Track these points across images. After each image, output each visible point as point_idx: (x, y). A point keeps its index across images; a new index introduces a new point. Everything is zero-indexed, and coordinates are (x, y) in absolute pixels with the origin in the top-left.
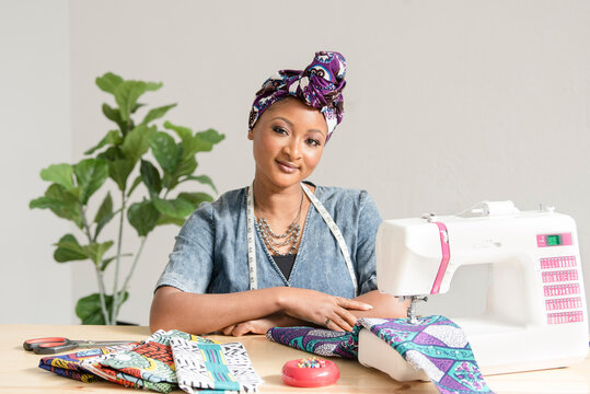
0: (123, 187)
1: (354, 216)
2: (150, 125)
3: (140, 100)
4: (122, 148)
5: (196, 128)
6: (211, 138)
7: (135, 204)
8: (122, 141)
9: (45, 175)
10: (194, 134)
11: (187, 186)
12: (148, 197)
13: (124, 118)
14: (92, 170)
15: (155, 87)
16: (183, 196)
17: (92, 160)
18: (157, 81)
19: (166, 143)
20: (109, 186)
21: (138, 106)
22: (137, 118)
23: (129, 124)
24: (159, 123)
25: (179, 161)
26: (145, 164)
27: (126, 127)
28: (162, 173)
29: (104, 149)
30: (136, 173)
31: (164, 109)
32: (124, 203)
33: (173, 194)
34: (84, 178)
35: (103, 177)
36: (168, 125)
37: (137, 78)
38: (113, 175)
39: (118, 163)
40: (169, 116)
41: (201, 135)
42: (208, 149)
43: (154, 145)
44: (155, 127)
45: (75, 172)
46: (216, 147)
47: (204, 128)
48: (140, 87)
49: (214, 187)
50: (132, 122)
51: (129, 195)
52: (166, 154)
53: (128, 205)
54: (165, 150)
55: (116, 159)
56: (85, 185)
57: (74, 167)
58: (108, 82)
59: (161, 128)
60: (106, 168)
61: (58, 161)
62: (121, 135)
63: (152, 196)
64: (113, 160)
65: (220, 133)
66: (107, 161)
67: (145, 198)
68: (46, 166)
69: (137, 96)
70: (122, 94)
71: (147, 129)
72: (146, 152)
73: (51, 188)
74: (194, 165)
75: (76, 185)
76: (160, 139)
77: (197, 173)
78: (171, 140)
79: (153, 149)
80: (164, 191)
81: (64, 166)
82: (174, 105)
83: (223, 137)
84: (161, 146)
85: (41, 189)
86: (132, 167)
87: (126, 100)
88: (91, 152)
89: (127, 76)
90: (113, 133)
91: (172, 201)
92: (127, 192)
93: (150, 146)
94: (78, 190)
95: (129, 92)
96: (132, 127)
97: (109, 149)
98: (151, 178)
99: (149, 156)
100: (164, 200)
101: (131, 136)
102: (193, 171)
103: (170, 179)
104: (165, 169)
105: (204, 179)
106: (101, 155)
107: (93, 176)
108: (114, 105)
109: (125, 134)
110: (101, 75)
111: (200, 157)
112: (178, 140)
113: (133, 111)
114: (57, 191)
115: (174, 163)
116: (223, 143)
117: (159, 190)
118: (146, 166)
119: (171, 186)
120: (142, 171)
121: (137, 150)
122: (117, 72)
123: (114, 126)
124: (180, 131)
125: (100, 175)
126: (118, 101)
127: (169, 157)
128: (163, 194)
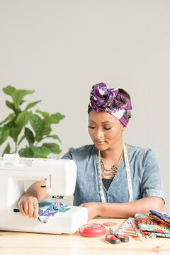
0: (16, 140)
1: (143, 162)
2: (29, 111)
3: (24, 99)
4: (16, 122)
5: (51, 112)
6: (58, 117)
7: (22, 149)
8: (15, 118)
10: (50, 115)
11: (46, 140)
12: (28, 146)
13: (16, 107)
14: (1, 133)
15: (31, 92)
16: (45, 145)
17: (1, 128)
18: (32, 89)
19: (37, 120)
20: (9, 140)
21: (23, 101)
22: (23, 107)
23: (19, 110)
24: (33, 110)
25: (43, 128)
27: (17, 112)
28: (34, 134)
29: (7, 123)
30: (22, 133)
31: (35, 103)
32: (16, 148)
33: (40, 144)
35: (7, 136)
36: (38, 111)
37: (23, 88)
38: (11, 135)
39: (13, 129)
41: (53, 115)
42: (57, 122)
43: (31, 120)
44: (31, 112)
46: (61, 121)
47: (54, 113)
48: (24, 92)
49: (60, 141)
51: (19, 144)
52: (37, 125)
53: (18, 149)
54: (37, 123)
55: (13, 127)
58: (9, 90)
59: (34, 113)
60: (8, 131)
62: (15, 115)
63: (30, 145)
64: (11, 127)
65: (63, 114)
66: (9, 128)
67: (26, 146)
69: (22, 97)
70: (16, 97)
71: (27, 113)
72: (27, 123)
74: (50, 130)
76: (34, 118)
77: (51, 134)
78: (39, 118)
79: (31, 122)
80: (36, 142)
82: (40, 101)
83: (64, 117)
84: (34, 121)
86: (20, 131)
87: (17, 98)
88: (1, 124)
89: (18, 87)
90: (11, 115)
91: (39, 147)
93: (29, 120)
95: (19, 95)
96: (20, 112)
97: (9, 123)
98: (29, 135)
99: (29, 126)
100: (36, 147)
101: (20, 116)
102: (49, 133)
103: (39, 137)
104: (36, 132)
105: (55, 137)
106: (5, 125)
107: (2, 135)
108: (11, 100)
109: (17, 115)
110: (5, 86)
111: (53, 126)
112: (42, 118)
113: (21, 104)
115: (41, 129)
116: (64, 119)
117: (33, 142)
118: (27, 131)
119: (39, 140)
120: (25, 133)
121: (23, 123)
122: (13, 86)
123: (12, 111)
124: (44, 114)
125: (5, 134)
126: (13, 99)
127: (38, 126)
128: (35, 144)
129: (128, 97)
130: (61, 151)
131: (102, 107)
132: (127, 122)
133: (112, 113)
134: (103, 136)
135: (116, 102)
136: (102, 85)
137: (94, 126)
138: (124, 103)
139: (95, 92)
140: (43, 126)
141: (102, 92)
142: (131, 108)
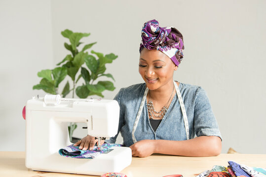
0: (73, 79)
2: (85, 52)
3: (81, 41)
4: (73, 62)
5: (105, 52)
6: (112, 57)
7: (79, 87)
8: (73, 59)
9: (39, 75)
10: (104, 56)
11: (101, 78)
12: (85, 84)
13: (74, 49)
14: (60, 72)
15: (87, 35)
16: (100, 83)
17: (60, 68)
18: (87, 32)
19: (92, 60)
20: (68, 78)
21: (80, 43)
22: (80, 49)
23: (76, 51)
24: (89, 51)
25: (98, 67)
26: (83, 69)
27: (75, 53)
28: (90, 73)
29: (65, 63)
30: (79, 73)
31: (91, 45)
32: (74, 86)
33: (95, 82)
34: (57, 76)
35: (65, 75)
36: (93, 52)
37: (79, 32)
38: (69, 74)
39: (71, 69)
40: (93, 48)
41: (107, 56)
42: (110, 62)
43: (87, 61)
44: (87, 53)
45: (53, 73)
46: (114, 61)
47: (108, 53)
48: (80, 35)
49: (113, 79)
50: (77, 50)
51: (76, 82)
52: (92, 65)
53: (76, 87)
54: (92, 63)
55: (70, 67)
56: (57, 79)
57: (52, 70)
58: (67, 33)
59: (90, 53)
60: (66, 71)
61: (45, 68)
62: (72, 56)
63: (86, 83)
64: (69, 67)
65: (116, 55)
66: (66, 68)
67: (83, 84)
68: (40, 70)
69: (79, 39)
70: (73, 39)
71: (83, 54)
72: (83, 63)
73: (42, 80)
74: (104, 69)
75: (53, 79)
76: (90, 58)
77: (106, 72)
78: (94, 59)
79: (87, 63)
80: (92, 80)
81: (48, 70)
82: (95, 43)
83: (117, 57)
84: (90, 61)
85: (38, 81)
86: (77, 71)
87: (74, 41)
88: (59, 64)
89: (75, 30)
90: (69, 56)
91: (95, 85)
92: (75, 81)
93: (85, 61)
94: (54, 81)
95: (75, 37)
96: (77, 53)
97: (67, 63)
98: (86, 75)
99: (85, 66)
100: (92, 85)
101: (77, 57)
102: (104, 72)
103: (94, 75)
104: (92, 71)
105: (109, 75)
106: (64, 65)
107: (61, 74)
108: (69, 43)
109: (74, 55)
110: (63, 30)
111: (107, 65)
112: (97, 58)
113: (78, 46)
114: (45, 81)
115: (96, 68)
116: (117, 60)
117: (89, 80)
118: (84, 70)
119: (95, 79)
120: (82, 72)
121: (80, 63)
122: (70, 29)
123: (69, 53)
124: (98, 54)
125: (64, 74)
126: (71, 42)
127: (94, 66)
128: (91, 82)
129: (181, 36)
130: (115, 88)
131: (153, 44)
132: (179, 61)
133: (164, 52)
134: (154, 73)
135: (168, 40)
136: (154, 22)
137: (145, 65)
138: (177, 42)
139: (147, 29)
140: (98, 66)
141: (154, 29)
142: (183, 48)
